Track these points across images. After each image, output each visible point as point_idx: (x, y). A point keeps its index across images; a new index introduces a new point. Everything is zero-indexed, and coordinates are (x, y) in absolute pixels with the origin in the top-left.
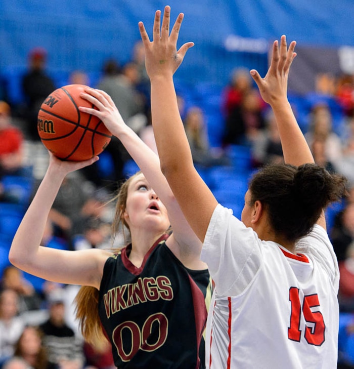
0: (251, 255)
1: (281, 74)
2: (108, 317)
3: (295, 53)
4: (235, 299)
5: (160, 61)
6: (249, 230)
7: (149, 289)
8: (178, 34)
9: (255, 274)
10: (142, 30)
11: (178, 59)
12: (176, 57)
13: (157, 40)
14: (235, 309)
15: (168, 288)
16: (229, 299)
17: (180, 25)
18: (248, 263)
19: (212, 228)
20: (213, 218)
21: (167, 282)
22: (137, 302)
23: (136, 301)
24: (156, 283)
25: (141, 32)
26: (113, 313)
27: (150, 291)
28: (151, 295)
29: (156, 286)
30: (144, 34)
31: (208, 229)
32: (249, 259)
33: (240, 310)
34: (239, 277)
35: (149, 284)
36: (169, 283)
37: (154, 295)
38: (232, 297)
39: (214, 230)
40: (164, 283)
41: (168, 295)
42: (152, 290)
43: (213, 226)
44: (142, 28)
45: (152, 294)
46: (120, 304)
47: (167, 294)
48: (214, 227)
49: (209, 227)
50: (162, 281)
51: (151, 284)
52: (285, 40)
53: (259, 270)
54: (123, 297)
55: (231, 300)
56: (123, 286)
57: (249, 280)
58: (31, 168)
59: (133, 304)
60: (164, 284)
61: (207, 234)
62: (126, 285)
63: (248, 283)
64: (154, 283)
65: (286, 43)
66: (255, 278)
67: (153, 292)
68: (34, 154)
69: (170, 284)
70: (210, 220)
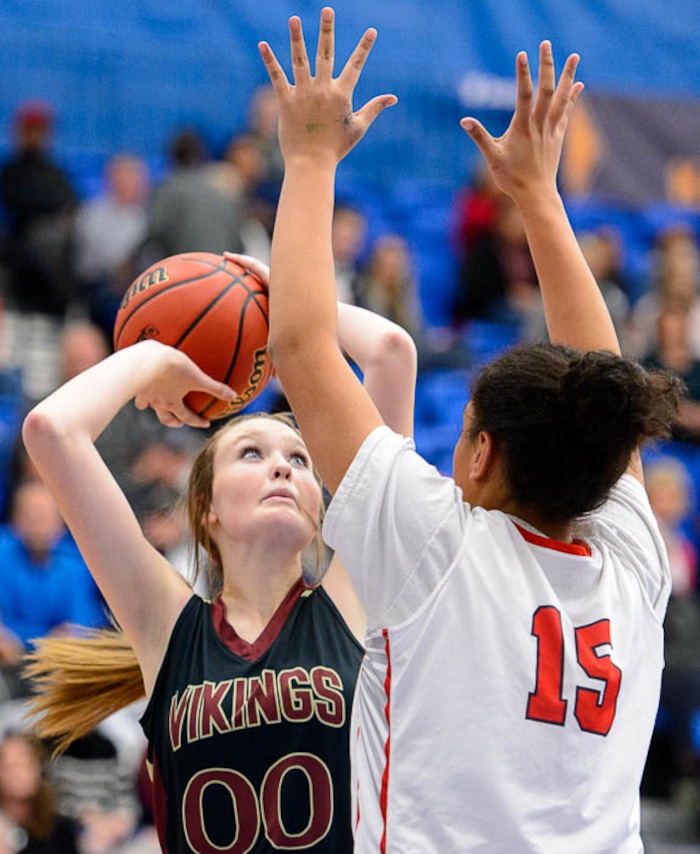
0: (437, 531)
1: (541, 131)
2: (175, 749)
3: (580, 83)
4: (398, 632)
5: (308, 126)
6: (444, 482)
7: (293, 692)
8: (360, 72)
9: (443, 574)
10: (269, 60)
11: (354, 127)
12: (347, 122)
13: (301, 80)
14: (398, 655)
15: (336, 695)
16: (385, 633)
17: (367, 53)
18: (430, 549)
19: (358, 472)
20: (363, 452)
21: (335, 682)
22: (256, 722)
23: (253, 720)
24: (310, 681)
25: (267, 65)
26: (190, 741)
27: (293, 699)
28: (295, 708)
29: (309, 686)
30: (272, 67)
31: (348, 472)
32: (432, 541)
33: (408, 655)
34: (408, 581)
35: (294, 681)
36: (338, 684)
37: (301, 708)
38: (391, 629)
39: (360, 475)
40: (327, 682)
41: (333, 713)
42: (298, 695)
43: (360, 467)
44: (267, 53)
45: (297, 704)
46: (212, 721)
47: (331, 709)
48: (362, 470)
49: (351, 468)
50: (324, 679)
51: (299, 683)
52: (550, 52)
53: (453, 565)
54: (222, 705)
55: (389, 635)
56: (222, 683)
57: (429, 587)
58: (19, 373)
59: (246, 724)
60: (328, 684)
61: (343, 482)
62: (230, 682)
63: (428, 595)
64: (306, 680)
65: (551, 59)
66: (443, 583)
67: (300, 700)
68: (25, 342)
69: (341, 688)
70: (356, 453)
